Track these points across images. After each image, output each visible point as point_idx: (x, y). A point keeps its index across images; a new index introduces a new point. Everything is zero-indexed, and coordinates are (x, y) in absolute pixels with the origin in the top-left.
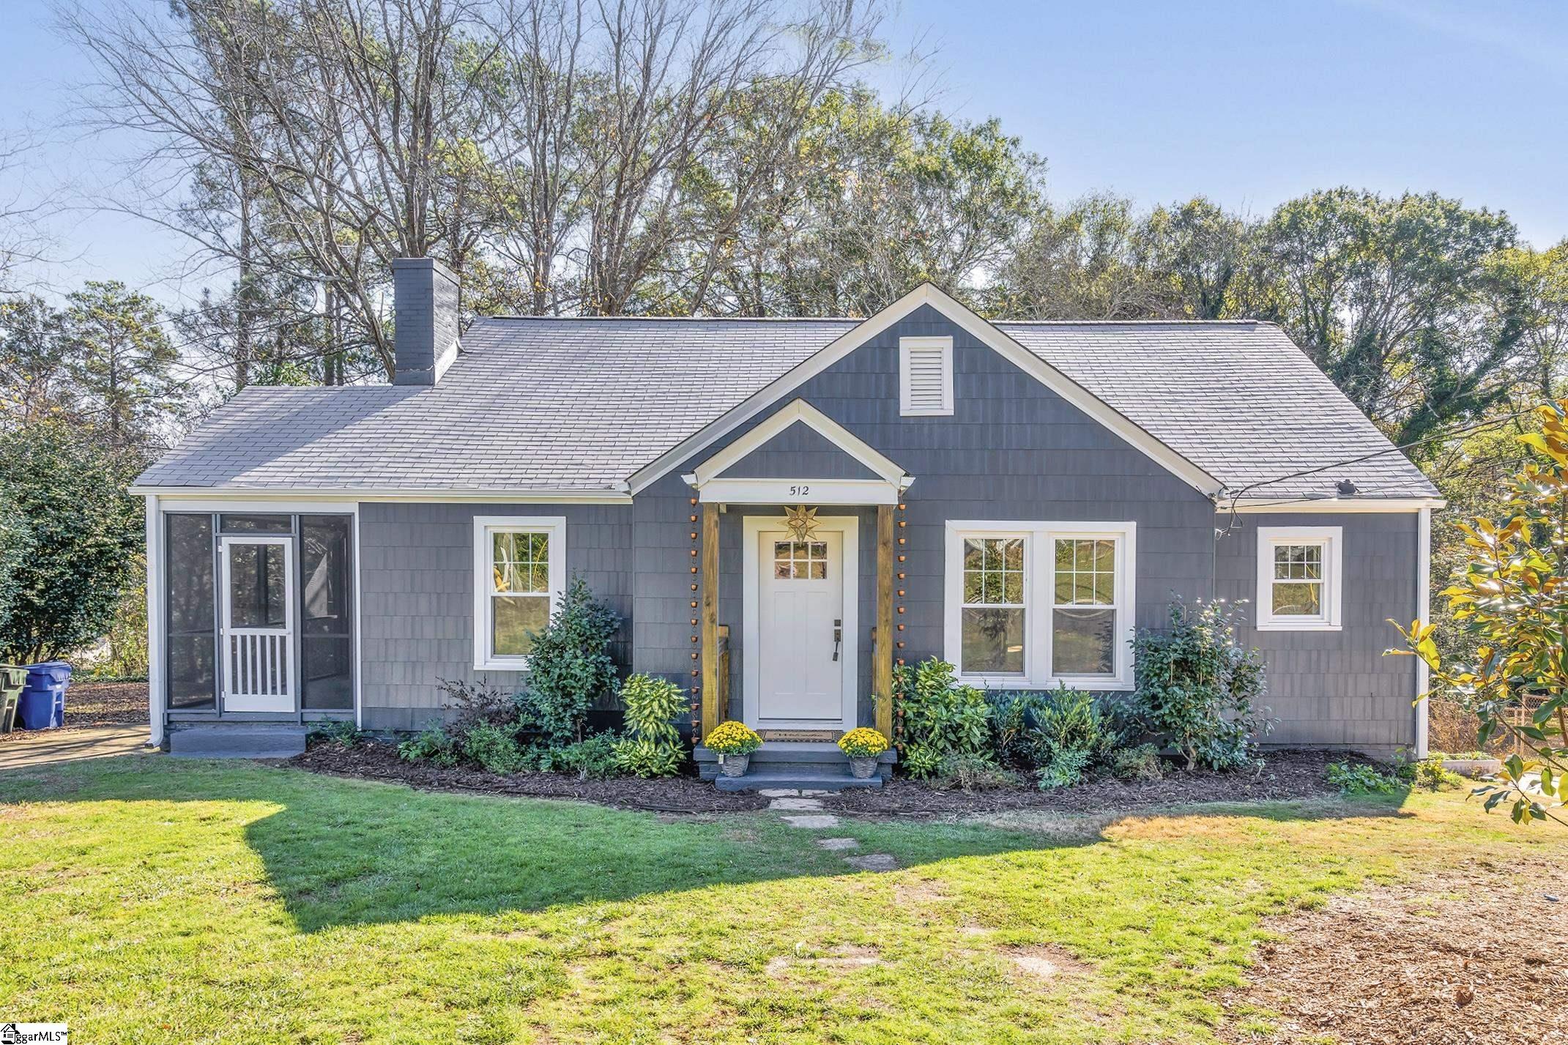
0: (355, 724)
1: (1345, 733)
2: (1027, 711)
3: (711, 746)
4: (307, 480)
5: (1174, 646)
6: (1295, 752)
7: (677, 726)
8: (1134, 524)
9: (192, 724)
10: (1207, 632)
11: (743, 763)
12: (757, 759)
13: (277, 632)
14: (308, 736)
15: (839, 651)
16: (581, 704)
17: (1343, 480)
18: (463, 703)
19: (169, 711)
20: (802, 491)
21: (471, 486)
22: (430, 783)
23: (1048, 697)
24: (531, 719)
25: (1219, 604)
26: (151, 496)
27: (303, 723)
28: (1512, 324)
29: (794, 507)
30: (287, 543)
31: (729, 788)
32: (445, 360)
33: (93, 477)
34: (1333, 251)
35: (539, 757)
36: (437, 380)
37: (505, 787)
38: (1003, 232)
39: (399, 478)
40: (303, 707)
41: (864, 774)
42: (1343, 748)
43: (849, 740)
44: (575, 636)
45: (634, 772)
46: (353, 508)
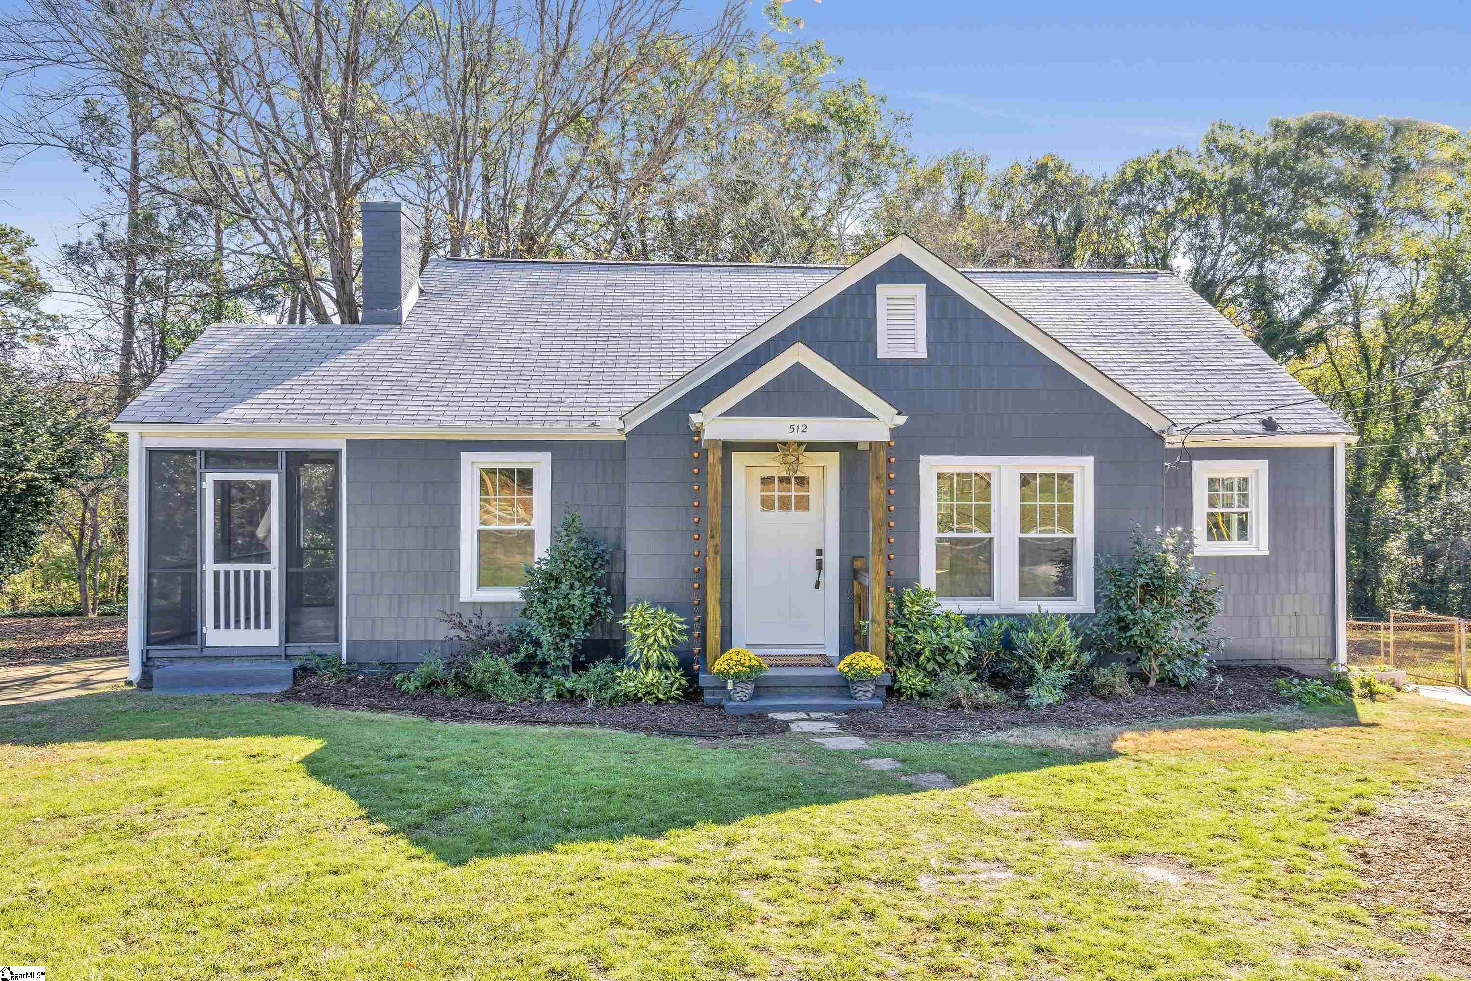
0: (340, 657)
1: (1273, 651)
2: (1007, 633)
3: (720, 672)
4: (293, 417)
5: (1140, 572)
6: (1229, 668)
7: (676, 653)
8: (1092, 459)
9: (171, 660)
10: (1171, 558)
11: (749, 688)
12: (760, 684)
13: (262, 567)
14: (295, 670)
15: (821, 580)
16: (579, 633)
17: (1266, 418)
18: (463, 635)
19: (149, 648)
20: (801, 429)
21: (458, 423)
22: (443, 715)
23: (1024, 621)
24: (531, 650)
25: (1176, 532)
26: (133, 432)
27: (287, 656)
28: (1331, 273)
29: (784, 444)
30: (274, 479)
31: (738, 713)
32: (410, 300)
33: (21, 412)
34: (1171, 203)
35: (541, 687)
36: (404, 319)
37: (522, 716)
38: (875, 182)
39: (386, 415)
40: (287, 641)
41: (865, 697)
42: (1271, 663)
43: (850, 664)
44: (573, 568)
45: (640, 699)
46: (341, 445)
